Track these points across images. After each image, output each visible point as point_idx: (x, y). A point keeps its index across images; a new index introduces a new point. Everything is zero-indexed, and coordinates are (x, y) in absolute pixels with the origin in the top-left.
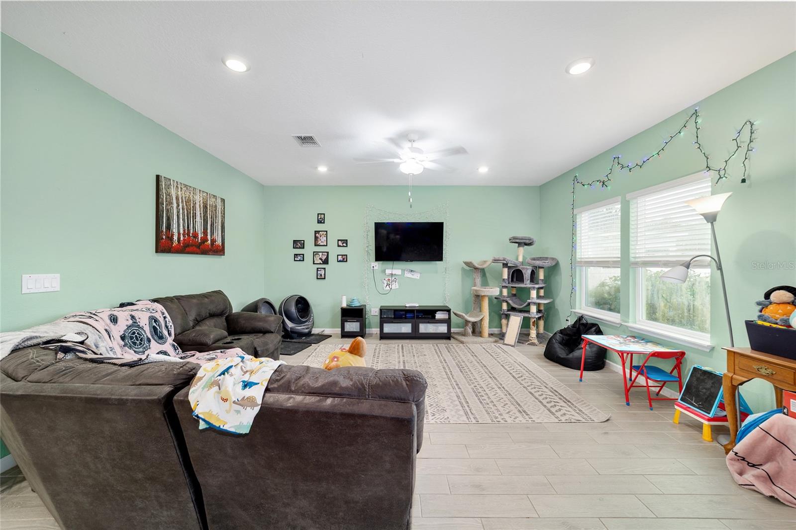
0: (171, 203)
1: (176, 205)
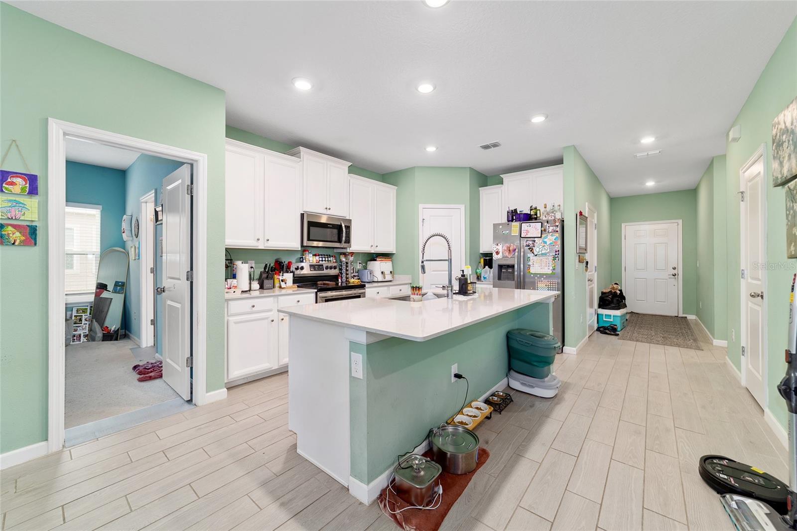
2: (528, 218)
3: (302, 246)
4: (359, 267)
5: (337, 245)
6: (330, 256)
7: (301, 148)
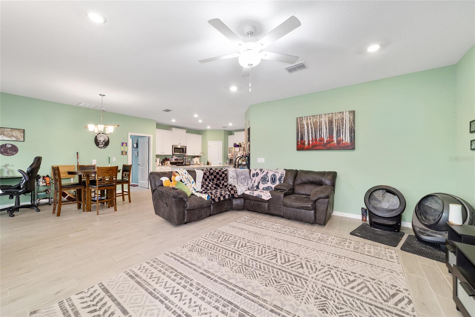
0: (303, 128)
1: (306, 127)
2: (238, 146)
3: (173, 154)
4: (190, 160)
5: (182, 153)
6: (180, 157)
7: (173, 128)
